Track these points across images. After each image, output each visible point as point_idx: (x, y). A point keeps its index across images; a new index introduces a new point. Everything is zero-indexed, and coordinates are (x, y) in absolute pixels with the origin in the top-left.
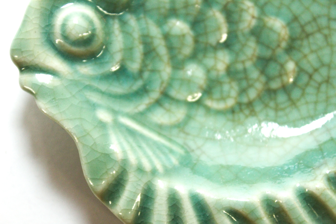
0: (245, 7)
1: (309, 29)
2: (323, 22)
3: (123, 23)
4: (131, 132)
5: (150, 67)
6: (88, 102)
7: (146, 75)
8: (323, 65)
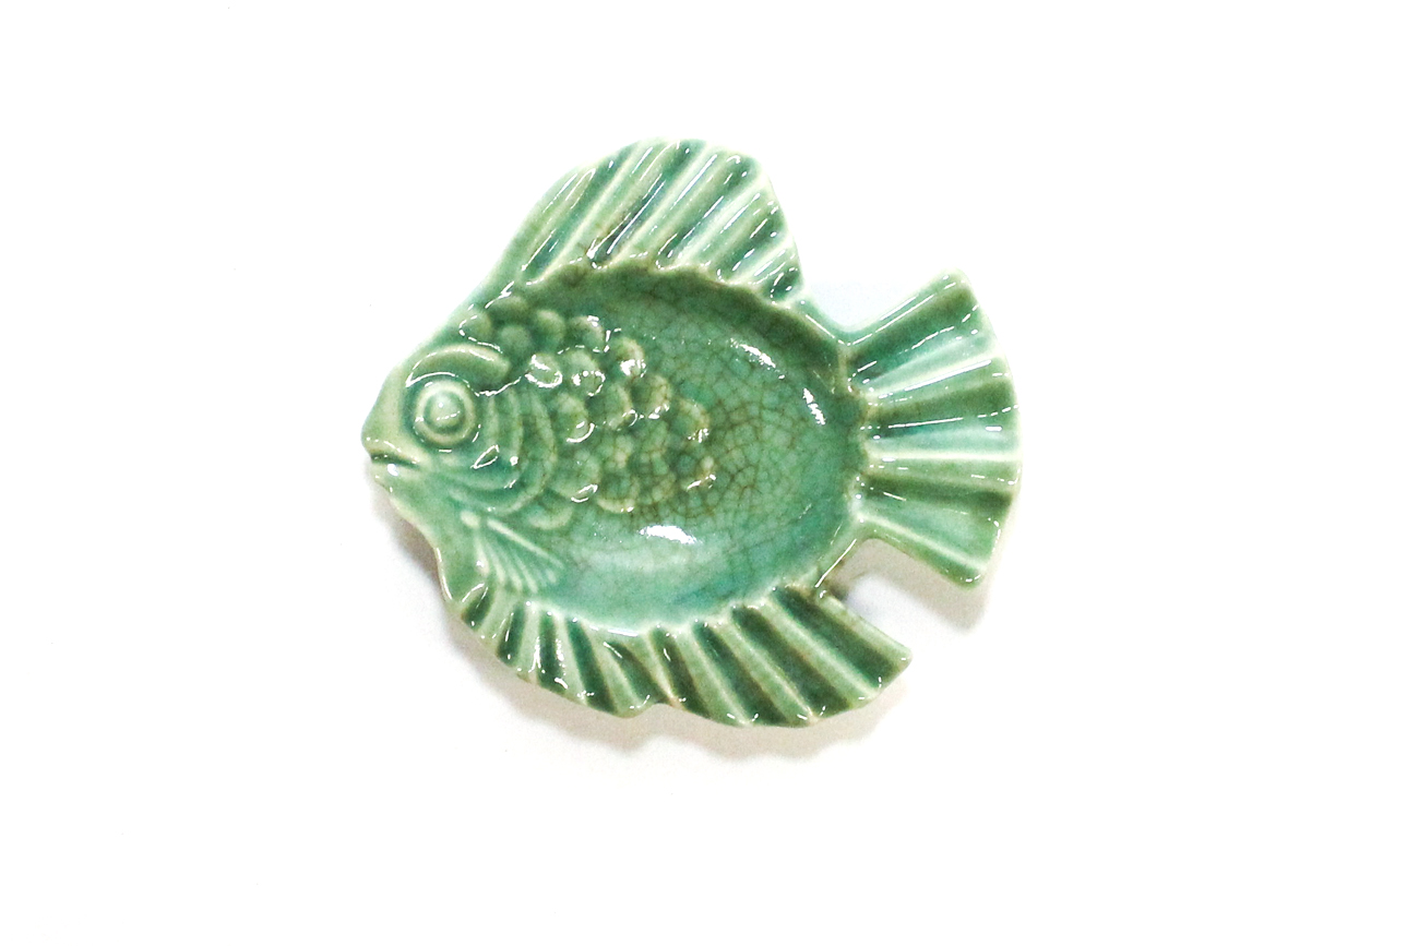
0: (657, 385)
1: (735, 417)
2: (754, 410)
3: (500, 398)
4: (502, 541)
5: (530, 454)
6: (450, 499)
7: (525, 465)
8: (748, 464)
